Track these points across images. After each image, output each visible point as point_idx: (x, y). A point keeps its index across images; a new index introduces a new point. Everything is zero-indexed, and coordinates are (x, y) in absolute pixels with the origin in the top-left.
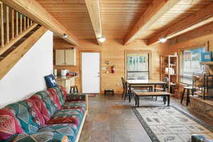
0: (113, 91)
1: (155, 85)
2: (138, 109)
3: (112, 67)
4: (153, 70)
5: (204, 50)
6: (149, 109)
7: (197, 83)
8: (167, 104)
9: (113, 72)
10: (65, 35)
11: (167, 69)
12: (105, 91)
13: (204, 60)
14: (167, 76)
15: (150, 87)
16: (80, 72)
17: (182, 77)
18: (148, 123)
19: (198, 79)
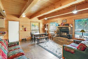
0: (26, 39)
1: (42, 34)
2: (39, 44)
3: (25, 28)
4: (41, 29)
5: (56, 23)
6: (43, 43)
7: (55, 33)
8: (47, 40)
9: (25, 30)
10: (4, 11)
11: (45, 29)
12: (22, 39)
13: (56, 26)
14: (46, 31)
15: (40, 35)
16: (8, 31)
17: (50, 31)
18: (45, 48)
19: (55, 31)
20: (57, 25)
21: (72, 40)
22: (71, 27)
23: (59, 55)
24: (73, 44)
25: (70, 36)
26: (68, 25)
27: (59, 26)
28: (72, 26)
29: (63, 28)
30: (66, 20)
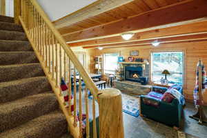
5: (118, 55)
13: (119, 61)
14: (97, 70)
20: (121, 59)
21: (150, 86)
22: (146, 65)
23: (134, 112)
24: (153, 93)
25: (144, 79)
26: (141, 60)
27: (124, 63)
28: (148, 63)
29: (132, 66)
30: (138, 51)
